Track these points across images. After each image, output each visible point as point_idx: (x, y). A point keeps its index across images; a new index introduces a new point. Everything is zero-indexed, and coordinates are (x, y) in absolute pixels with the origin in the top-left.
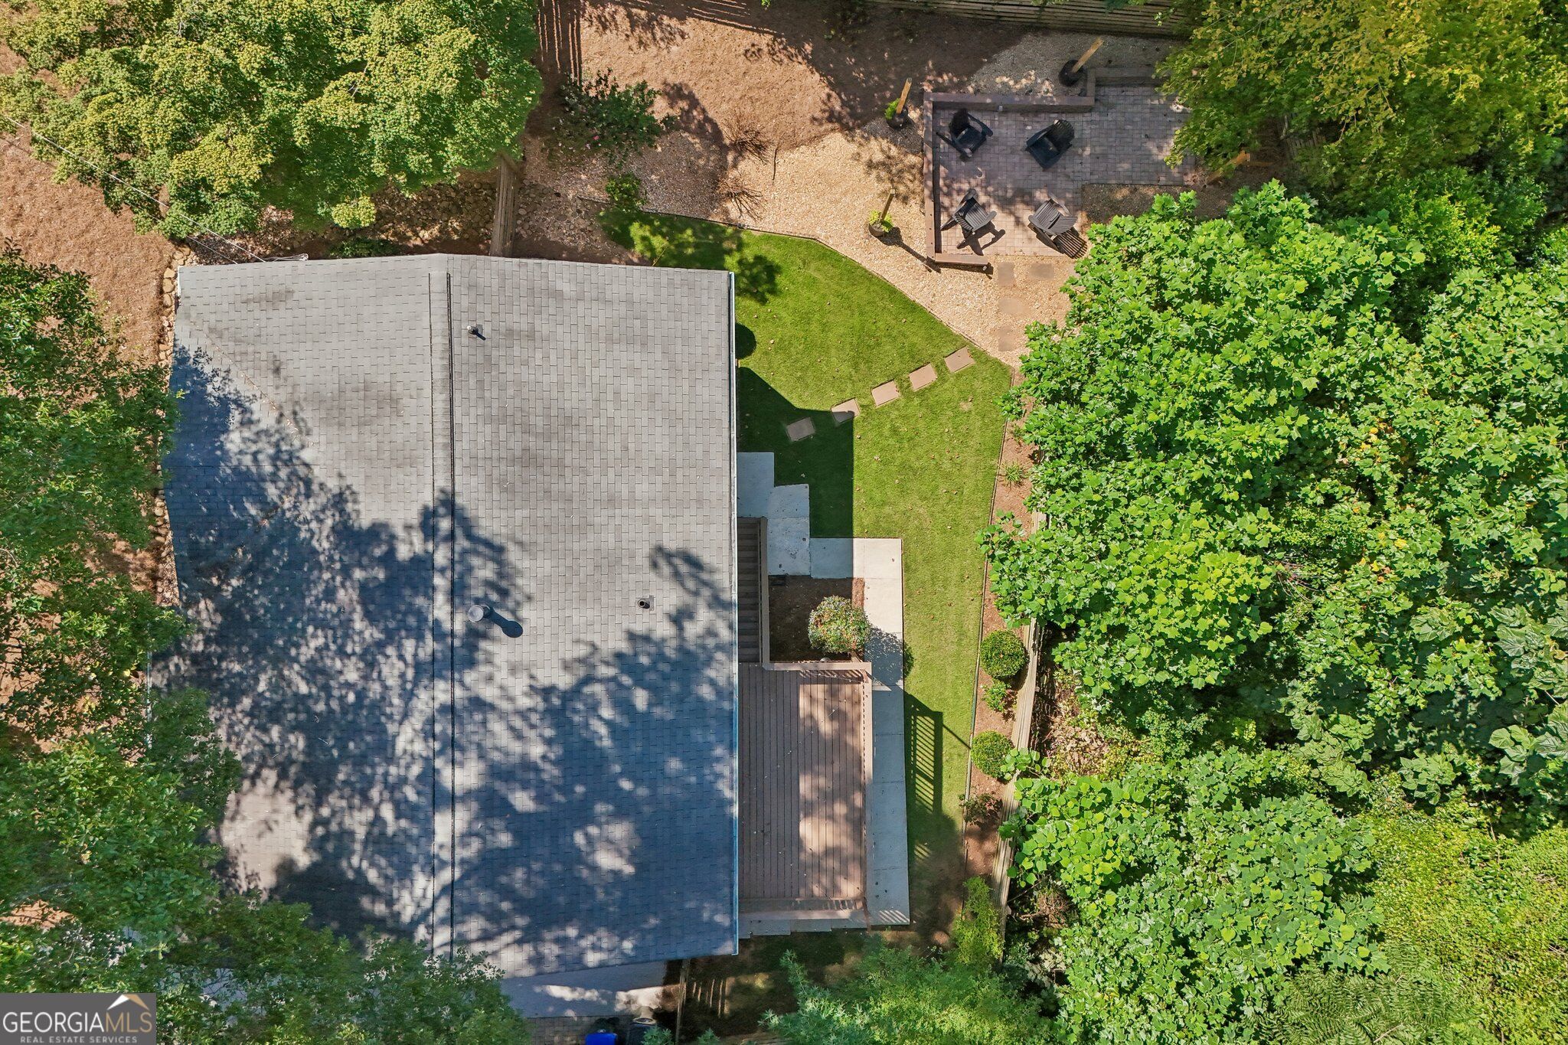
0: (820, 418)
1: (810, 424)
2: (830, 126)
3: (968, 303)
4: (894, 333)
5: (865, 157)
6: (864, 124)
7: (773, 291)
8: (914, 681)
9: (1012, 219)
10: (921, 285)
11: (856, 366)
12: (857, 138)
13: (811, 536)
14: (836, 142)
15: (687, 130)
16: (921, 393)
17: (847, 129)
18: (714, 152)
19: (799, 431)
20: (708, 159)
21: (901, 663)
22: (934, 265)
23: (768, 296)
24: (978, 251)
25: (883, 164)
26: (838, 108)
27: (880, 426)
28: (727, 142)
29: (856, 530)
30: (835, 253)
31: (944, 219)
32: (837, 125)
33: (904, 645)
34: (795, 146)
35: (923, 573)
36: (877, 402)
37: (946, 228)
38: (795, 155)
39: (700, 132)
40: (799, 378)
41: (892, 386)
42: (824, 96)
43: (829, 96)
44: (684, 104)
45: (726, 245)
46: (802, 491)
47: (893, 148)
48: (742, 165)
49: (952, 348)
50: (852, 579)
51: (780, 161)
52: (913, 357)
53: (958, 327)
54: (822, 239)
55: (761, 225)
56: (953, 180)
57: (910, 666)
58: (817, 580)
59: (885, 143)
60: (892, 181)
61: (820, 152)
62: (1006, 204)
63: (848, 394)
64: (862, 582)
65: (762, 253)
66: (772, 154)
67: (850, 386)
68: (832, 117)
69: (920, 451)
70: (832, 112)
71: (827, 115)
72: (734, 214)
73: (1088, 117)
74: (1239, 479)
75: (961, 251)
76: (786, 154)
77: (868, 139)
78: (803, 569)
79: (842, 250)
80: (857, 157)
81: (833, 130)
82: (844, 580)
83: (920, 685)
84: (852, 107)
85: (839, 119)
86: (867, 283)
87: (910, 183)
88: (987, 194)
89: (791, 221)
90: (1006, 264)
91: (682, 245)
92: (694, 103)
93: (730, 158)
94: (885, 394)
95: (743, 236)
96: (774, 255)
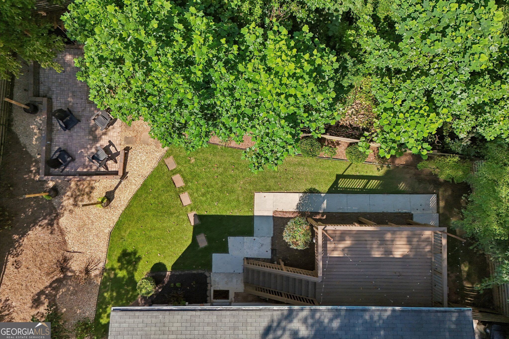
0: (197, 230)
1: (199, 236)
2: (55, 226)
3: (143, 159)
4: (157, 195)
5: (71, 207)
6: (55, 208)
7: (135, 253)
8: (322, 188)
9: (103, 137)
10: (134, 181)
11: (172, 214)
12: (62, 211)
13: (253, 236)
14: (63, 221)
15: (55, 296)
16: (186, 181)
17: (58, 216)
18: (67, 282)
19: (203, 242)
20: (70, 285)
21: (314, 194)
22: (125, 175)
23: (137, 256)
24: (118, 154)
25: (75, 198)
26: (46, 221)
27: (201, 202)
28: (62, 275)
29: (250, 214)
30: (117, 223)
31: (102, 169)
32: (55, 222)
33: (305, 193)
34: (65, 242)
35: (271, 182)
36: (190, 203)
37: (107, 168)
38: (69, 242)
39: (56, 289)
40: (177, 241)
41: (182, 196)
42: (40, 229)
43: (40, 226)
44: (43, 297)
45: (112, 276)
46: (231, 240)
47: (67, 194)
48: (73, 268)
49: (165, 167)
50: (273, 216)
51: (71, 250)
52: (168, 186)
53: (154, 164)
54: (110, 229)
55: (103, 259)
56: (84, 165)
57: (314, 189)
58: (274, 234)
59: (65, 198)
60: (83, 195)
61: (68, 230)
62: (96, 139)
63: (185, 218)
64: (275, 212)
65: (116, 258)
66: (68, 253)
67: (181, 217)
68: (51, 224)
69: (213, 183)
70: (48, 224)
71: (49, 227)
72: (97, 272)
73: (54, 100)
74: (226, 46)
75: (118, 161)
76: (69, 246)
77: (63, 206)
78: (269, 240)
79: (116, 220)
80: (71, 211)
81: (58, 224)
82: (274, 220)
83: (324, 186)
84: (46, 215)
85: (52, 220)
86: (132, 208)
87: (85, 186)
88: (91, 148)
89: (101, 245)
90: (125, 141)
91: (112, 298)
92: (42, 292)
93: (69, 274)
94: (186, 199)
95: (108, 267)
96: (118, 253)
